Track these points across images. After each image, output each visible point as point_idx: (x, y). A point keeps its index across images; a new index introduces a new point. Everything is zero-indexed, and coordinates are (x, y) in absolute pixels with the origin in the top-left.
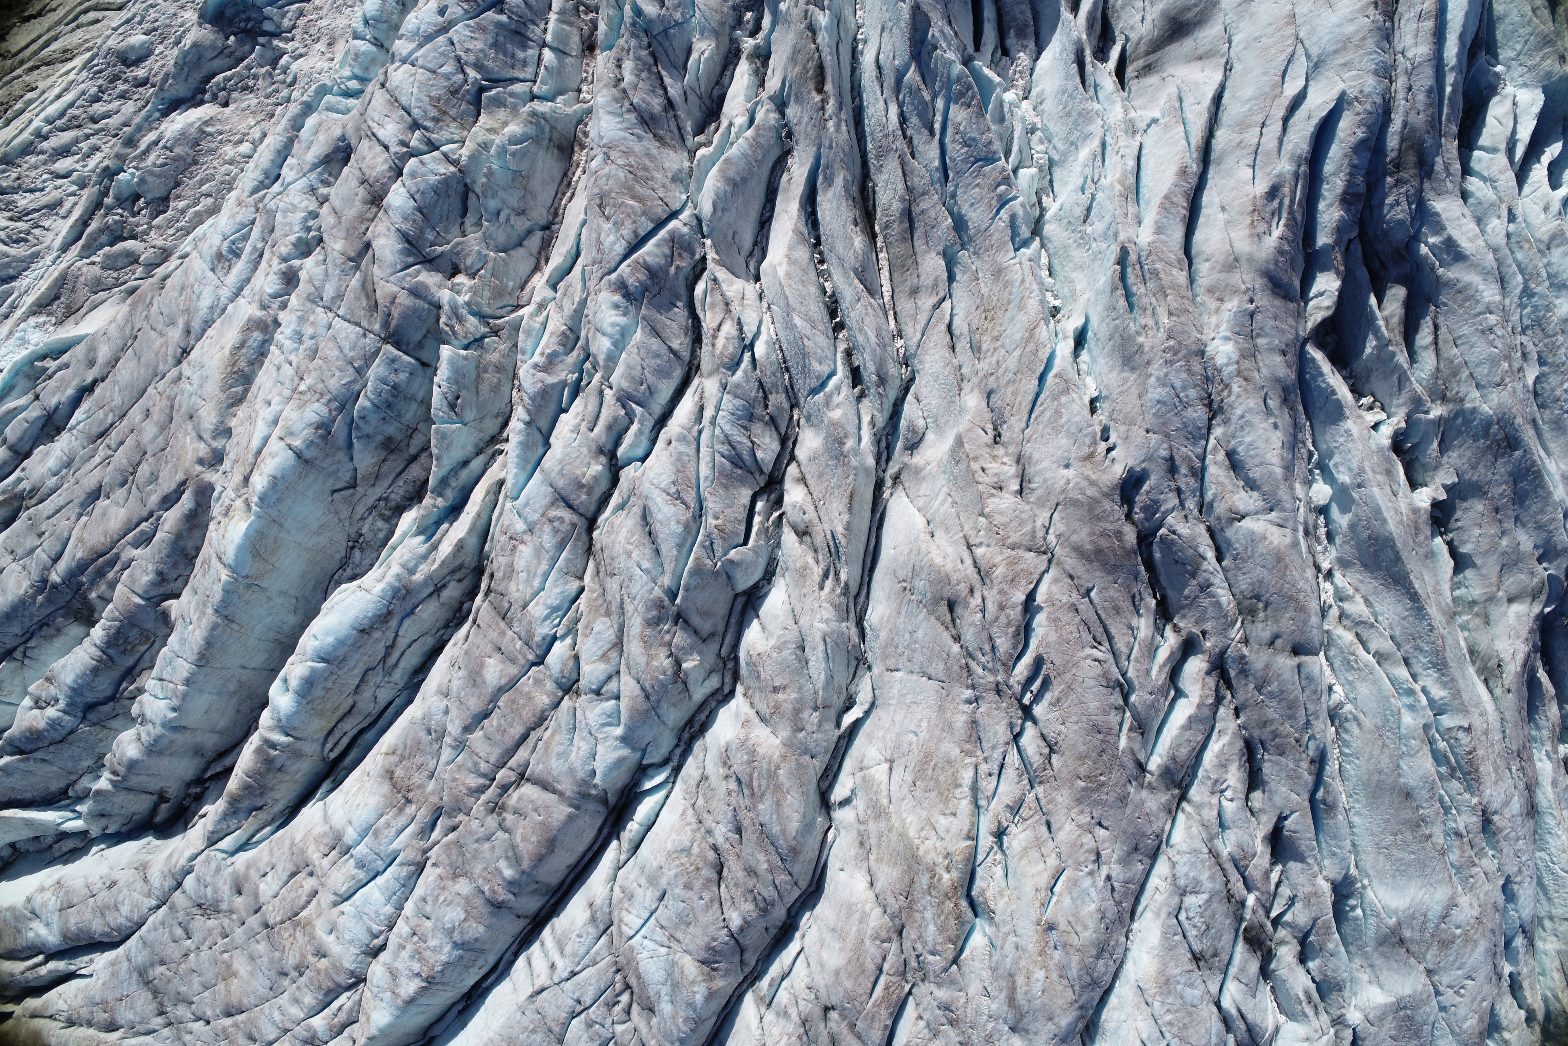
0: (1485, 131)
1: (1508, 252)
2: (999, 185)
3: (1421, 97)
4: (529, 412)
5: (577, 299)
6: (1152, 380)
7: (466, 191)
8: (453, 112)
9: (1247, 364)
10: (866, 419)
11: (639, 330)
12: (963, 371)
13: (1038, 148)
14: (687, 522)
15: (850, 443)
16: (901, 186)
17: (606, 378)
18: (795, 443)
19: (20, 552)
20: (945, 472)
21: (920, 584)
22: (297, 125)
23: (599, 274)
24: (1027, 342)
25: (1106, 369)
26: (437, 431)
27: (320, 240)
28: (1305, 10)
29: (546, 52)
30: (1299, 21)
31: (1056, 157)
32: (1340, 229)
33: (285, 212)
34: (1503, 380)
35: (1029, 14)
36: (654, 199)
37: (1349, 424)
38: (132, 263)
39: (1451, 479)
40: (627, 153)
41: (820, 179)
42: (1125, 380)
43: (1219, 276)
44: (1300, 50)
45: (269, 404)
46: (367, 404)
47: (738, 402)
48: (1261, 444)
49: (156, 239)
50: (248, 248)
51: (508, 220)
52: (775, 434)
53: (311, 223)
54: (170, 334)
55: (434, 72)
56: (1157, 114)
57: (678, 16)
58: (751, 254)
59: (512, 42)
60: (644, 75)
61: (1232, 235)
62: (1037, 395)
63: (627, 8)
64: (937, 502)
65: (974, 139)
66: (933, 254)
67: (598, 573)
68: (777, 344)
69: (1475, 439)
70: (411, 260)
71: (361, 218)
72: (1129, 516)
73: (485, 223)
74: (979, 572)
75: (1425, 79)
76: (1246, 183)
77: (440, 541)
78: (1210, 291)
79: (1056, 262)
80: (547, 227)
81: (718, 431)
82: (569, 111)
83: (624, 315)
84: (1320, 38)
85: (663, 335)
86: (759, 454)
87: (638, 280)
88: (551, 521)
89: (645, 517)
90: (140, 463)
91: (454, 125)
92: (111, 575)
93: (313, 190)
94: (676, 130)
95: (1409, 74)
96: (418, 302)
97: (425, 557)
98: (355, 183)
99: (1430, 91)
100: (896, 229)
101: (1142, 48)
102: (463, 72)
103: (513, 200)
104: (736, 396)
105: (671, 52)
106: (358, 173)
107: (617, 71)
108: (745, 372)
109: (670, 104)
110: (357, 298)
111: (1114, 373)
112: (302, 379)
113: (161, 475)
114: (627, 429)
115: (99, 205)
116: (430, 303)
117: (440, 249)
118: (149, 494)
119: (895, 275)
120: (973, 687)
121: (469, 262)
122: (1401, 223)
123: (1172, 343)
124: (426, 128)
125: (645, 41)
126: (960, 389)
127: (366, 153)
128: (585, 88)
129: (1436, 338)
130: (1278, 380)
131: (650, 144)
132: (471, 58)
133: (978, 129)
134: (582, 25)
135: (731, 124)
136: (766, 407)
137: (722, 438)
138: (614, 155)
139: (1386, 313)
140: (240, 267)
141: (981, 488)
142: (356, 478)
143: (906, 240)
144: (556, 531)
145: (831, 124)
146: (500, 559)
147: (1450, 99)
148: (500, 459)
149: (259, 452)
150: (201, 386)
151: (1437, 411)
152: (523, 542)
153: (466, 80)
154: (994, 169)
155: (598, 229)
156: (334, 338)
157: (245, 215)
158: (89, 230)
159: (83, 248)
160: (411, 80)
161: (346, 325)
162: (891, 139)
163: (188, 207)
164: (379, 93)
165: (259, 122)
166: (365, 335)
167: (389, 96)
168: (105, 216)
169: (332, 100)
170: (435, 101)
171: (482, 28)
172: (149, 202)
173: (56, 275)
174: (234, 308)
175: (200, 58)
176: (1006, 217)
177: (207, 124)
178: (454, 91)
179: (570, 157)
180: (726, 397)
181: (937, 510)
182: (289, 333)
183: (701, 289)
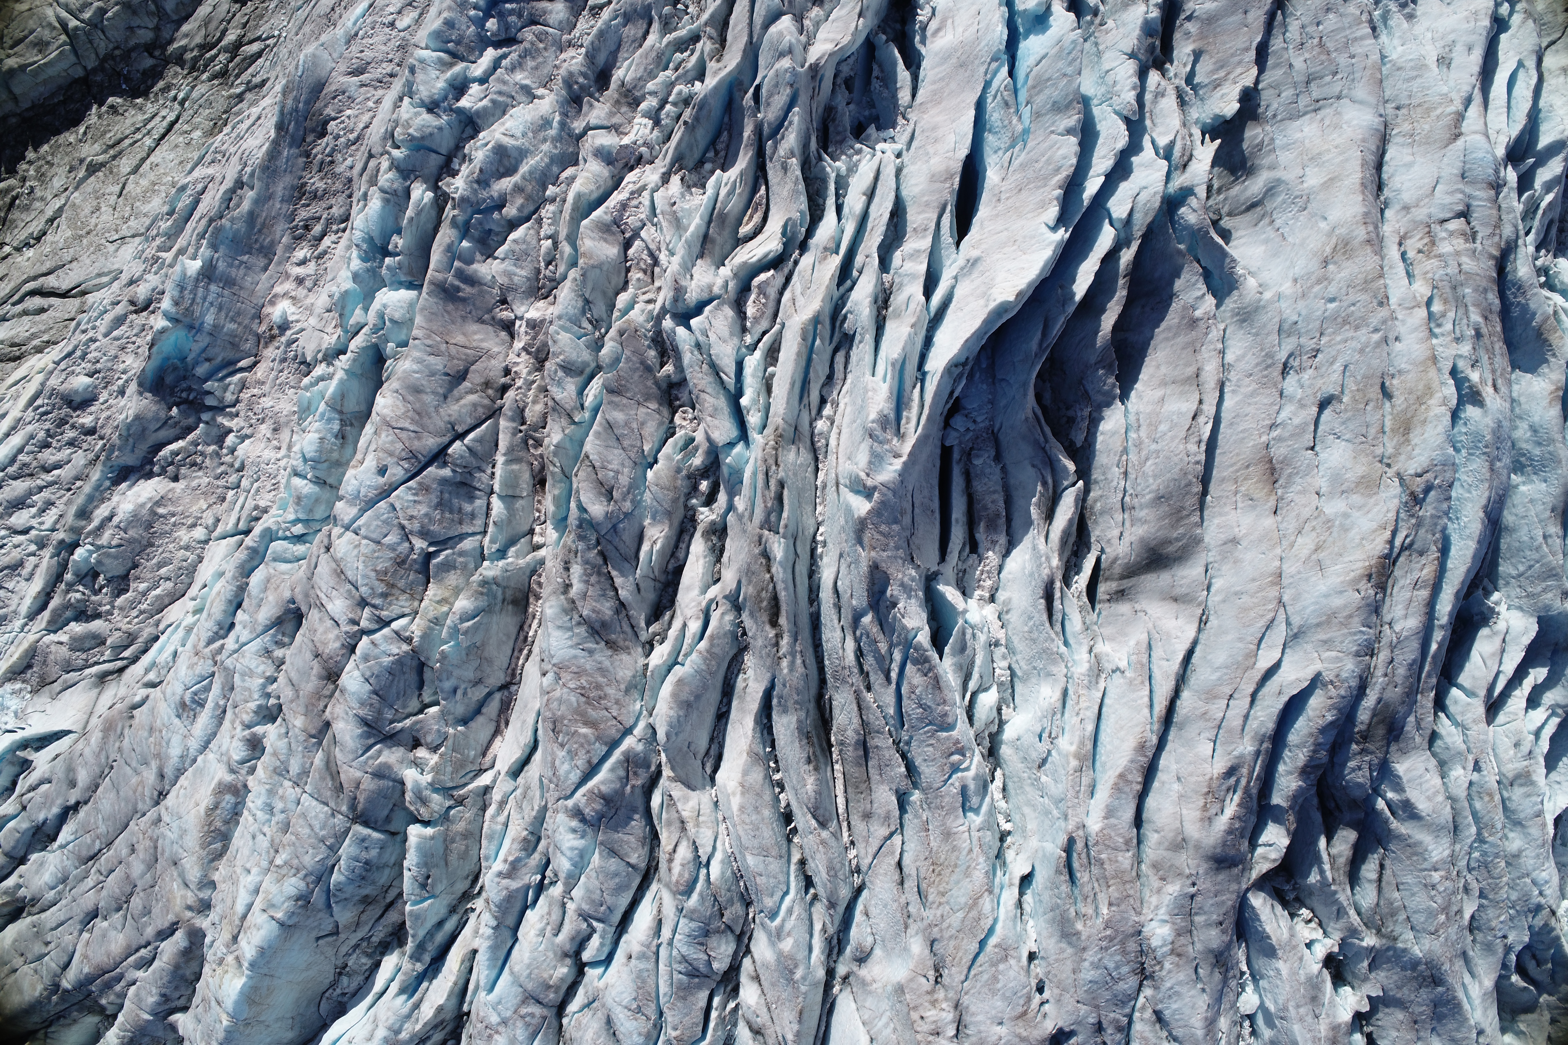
0: (1468, 667)
1: (1466, 804)
2: (952, 754)
3: (1401, 671)
4: (496, 918)
5: (536, 808)
6: (1086, 964)
7: (421, 667)
8: (401, 584)
9: (1183, 940)
10: (818, 927)
11: (596, 855)
12: (910, 908)
13: (1001, 665)
14: (649, 1032)
15: (799, 974)
16: (856, 721)
17: (568, 891)
18: (750, 939)
19: (29, 955)
20: (888, 1000)
22: (246, 571)
23: (556, 795)
24: (971, 909)
25: (1045, 933)
26: (411, 911)
27: (280, 707)
28: (1293, 570)
29: (494, 499)
30: (1285, 581)
31: (1019, 673)
32: (1296, 798)
33: (243, 675)
34: (1437, 931)
35: (1002, 504)
36: (607, 720)
37: (1280, 964)
38: (99, 645)
39: (1376, 992)
40: (578, 674)
41: (775, 702)
42: (1062, 951)
43: (1166, 854)
44: (1281, 616)
45: (249, 871)
47: (693, 925)
48: (1187, 1011)
49: (121, 621)
50: (209, 705)
51: (465, 694)
52: (731, 937)
53: (270, 689)
54: (145, 774)
55: (379, 543)
56: (1123, 664)
57: (627, 506)
58: (707, 753)
59: (458, 495)
60: (593, 579)
61: (1184, 812)
62: (977, 955)
63: (573, 505)
64: (880, 1024)
65: (931, 707)
66: (887, 790)
68: (731, 858)
69: (1404, 969)
70: (371, 741)
71: (318, 695)
73: (443, 701)
75: (1409, 653)
76: (1205, 761)
77: (421, 1000)
78: (1156, 866)
79: (1010, 786)
80: (505, 687)
81: (674, 953)
82: (522, 562)
83: (582, 837)
84: (1304, 608)
85: (622, 852)
86: (715, 965)
87: (593, 809)
88: (523, 1017)
89: (609, 1022)
90: (131, 894)
91: (403, 597)
93: (268, 652)
94: (628, 629)
95: (1392, 647)
96: (383, 783)
97: (409, 1016)
98: (309, 656)
99: (1411, 665)
100: (851, 753)
101: (1117, 570)
102: (407, 540)
103: (469, 674)
104: (692, 919)
105: (621, 546)
106: (310, 644)
107: (565, 575)
108: (701, 894)
109: (622, 606)
110: (322, 779)
112: (277, 851)
113: (154, 912)
114: (589, 937)
115: (59, 577)
116: (394, 781)
117: (399, 725)
118: (145, 925)
119: (849, 790)
121: (429, 739)
122: (1360, 785)
123: (1108, 932)
124: (374, 606)
125: (593, 539)
126: (906, 927)
127: (317, 625)
128: (537, 529)
129: (1381, 875)
130: (1211, 951)
131: (603, 655)
132: (416, 526)
133: (935, 700)
135: (685, 625)
136: (722, 915)
137: (679, 958)
138: (566, 676)
139: (1334, 851)
140: (204, 718)
141: (920, 1036)
142: (336, 927)
143: (860, 764)
144: (528, 1025)
145: (785, 663)
147: (1434, 657)
148: (473, 917)
149: (244, 918)
150: (181, 837)
151: (1370, 940)
152: (497, 1032)
153: (412, 549)
154: (948, 738)
155: (553, 754)
156: (304, 815)
157: (204, 667)
158: (53, 604)
159: (49, 622)
160: (355, 552)
161: (315, 803)
162: (847, 672)
163: (149, 589)
164: (324, 558)
165: (210, 506)
166: (333, 815)
167: (334, 565)
168: (67, 592)
169: (279, 549)
170: (381, 575)
171: (424, 488)
172: (109, 581)
173: (25, 645)
174: (204, 761)
175: (144, 430)
176: (957, 784)
177: (158, 503)
178: (401, 562)
179: (526, 610)
180: (683, 921)
181: (880, 1032)
182: (259, 802)
183: (656, 800)
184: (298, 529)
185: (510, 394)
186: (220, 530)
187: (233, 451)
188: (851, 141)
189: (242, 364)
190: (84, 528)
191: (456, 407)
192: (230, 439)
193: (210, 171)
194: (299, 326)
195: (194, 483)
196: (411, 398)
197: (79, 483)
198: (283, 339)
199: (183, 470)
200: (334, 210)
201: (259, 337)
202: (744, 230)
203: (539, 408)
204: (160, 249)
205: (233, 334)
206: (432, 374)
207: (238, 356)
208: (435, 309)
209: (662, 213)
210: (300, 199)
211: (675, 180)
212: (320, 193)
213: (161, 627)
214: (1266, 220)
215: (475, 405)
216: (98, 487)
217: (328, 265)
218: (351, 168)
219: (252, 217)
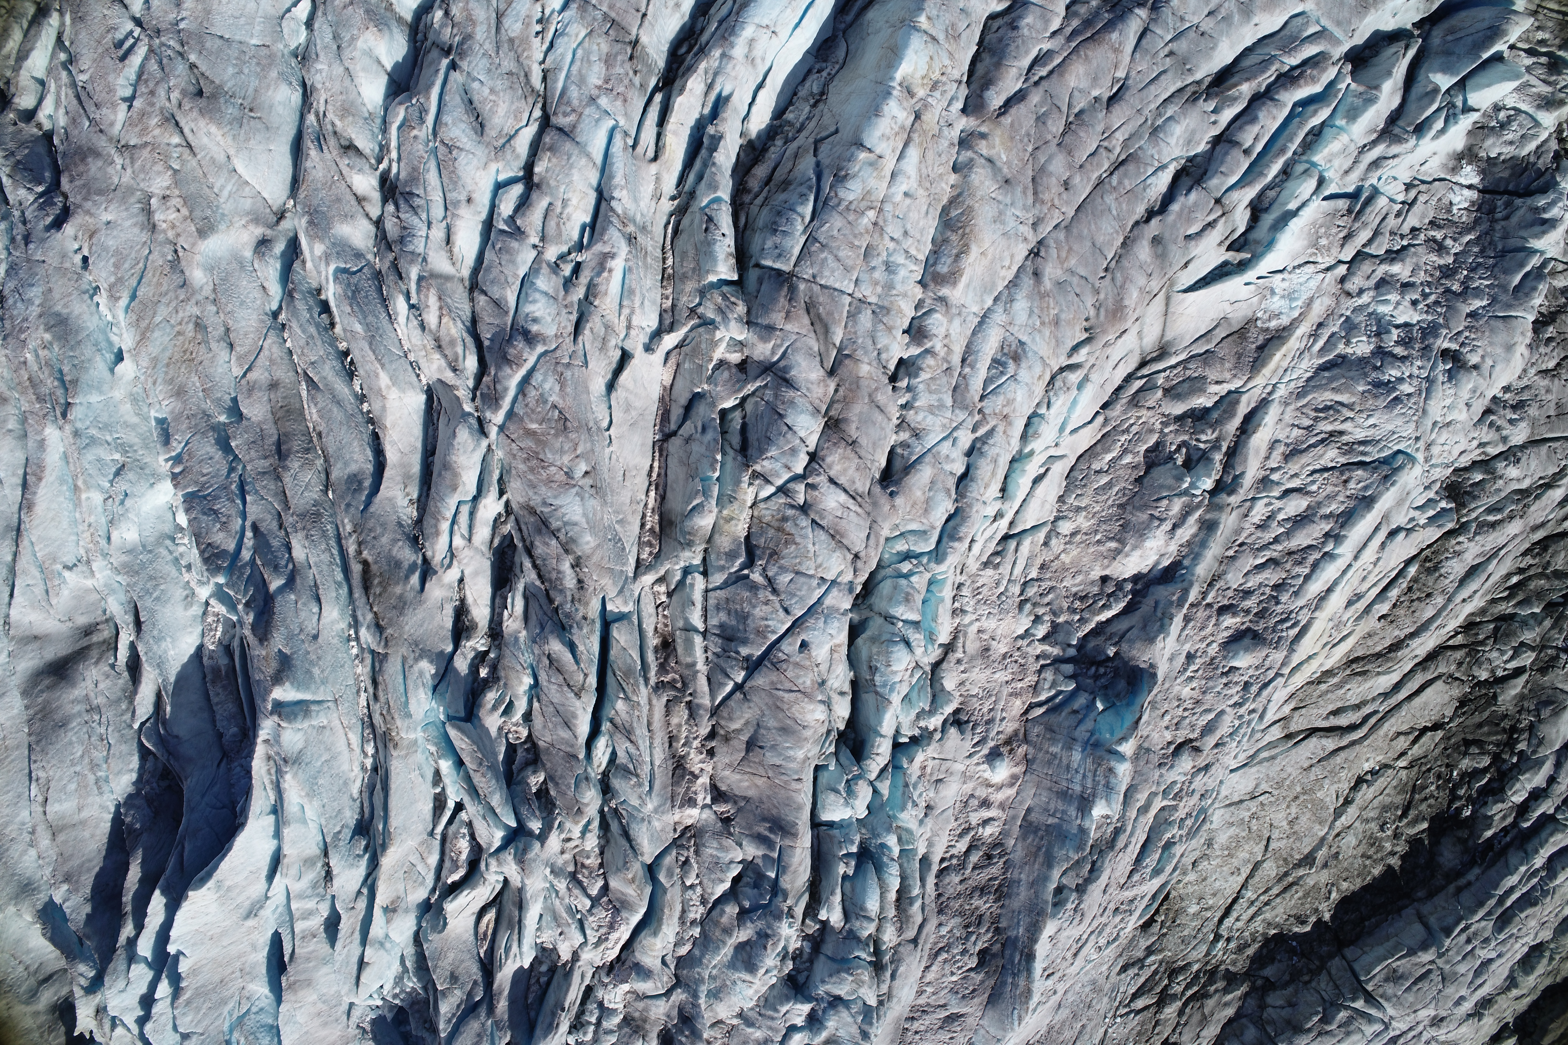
2: (181, 473)
4: (612, 210)
5: (587, 332)
6: (39, 301)
7: (743, 449)
8: (771, 533)
10: (310, 268)
12: (213, 310)
16: (288, 481)
17: (540, 256)
18: (376, 238)
19: (1192, 34)
20: (223, 215)
21: (231, 111)
24: (147, 328)
25: (86, 317)
27: (893, 378)
29: (701, 627)
33: (942, 407)
35: (212, 693)
36: (519, 439)
38: (1172, 389)
40: (550, 481)
41: (367, 483)
42: (65, 306)
45: (906, 194)
46: (800, 209)
47: (410, 248)
49: (1150, 417)
51: (697, 428)
52: (387, 235)
53: (907, 397)
54: (1059, 272)
55: (797, 573)
56: (67, 574)
57: (538, 650)
59: (732, 628)
60: (554, 575)
62: (139, 283)
64: (229, 188)
65: (205, 514)
66: (254, 419)
67: (526, 75)
68: (391, 315)
70: (782, 364)
71: (847, 402)
72: (66, 197)
73: (715, 416)
74: (177, 124)
77: (706, 94)
80: (667, 437)
81: (424, 216)
82: (669, 566)
83: (527, 316)
85: (492, 305)
86: (395, 211)
87: (515, 347)
88: (574, 111)
89: (483, 128)
90: (1063, 134)
91: (767, 519)
92: (1075, 23)
93: (916, 435)
94: (523, 528)
96: (764, 321)
97: (716, 74)
98: (863, 441)
100: (296, 445)
101: (95, 655)
102: (769, 580)
103: (694, 449)
104: (413, 253)
105: (538, 610)
106: (862, 453)
107: (581, 575)
108: (411, 280)
109: (530, 553)
110: (830, 314)
111: (76, 312)
112: (875, 224)
113: (1032, 122)
114: (517, 210)
115: (1232, 454)
116: (756, 325)
117: (758, 384)
118: (1042, 103)
120: (179, 32)
121: (726, 374)
123: (24, 336)
124: (792, 507)
125: (560, 615)
126: (214, 290)
127: (857, 476)
128: (664, 598)
131: (536, 501)
132: (762, 595)
133: (199, 522)
134: (677, 667)
137: (420, 211)
138: (561, 477)
140: (989, 349)
141: (177, 192)
142: (816, 150)
143: (286, 435)
144: (569, 103)
145: (349, 527)
146: (622, 71)
148: (670, 193)
149: (906, 145)
150: (1001, 214)
152: (599, 88)
153: (764, 570)
154: (185, 487)
155: (563, 398)
156: (847, 269)
157: (994, 405)
158: (1237, 421)
159: (1237, 402)
160: (819, 560)
161: (837, 286)
162: (299, 525)
163: (1120, 457)
164: (858, 545)
165: (1057, 558)
166: (814, 277)
167: (845, 541)
168: (1218, 440)
169: (922, 544)
170: (790, 540)
171: (761, 633)
172: (1170, 458)
173: (1267, 371)
174: (983, 301)
175: (1145, 627)
176: (175, 444)
177: (1117, 552)
178: (774, 555)
179: (661, 516)
180: (420, 249)
181: (227, 180)
182: (902, 273)
183: (471, 363)
184: (905, 567)
185: (704, 731)
186: (1041, 535)
187: (1037, 619)
188: (404, 1005)
189: (1040, 711)
190: (1207, 511)
191: (747, 716)
192: (1041, 631)
193: (1128, 894)
194: (975, 760)
195: (1079, 579)
196: (788, 722)
197: (1231, 553)
198: (992, 744)
199: (1095, 590)
200: (957, 879)
201: (1026, 740)
202: (491, 915)
203: (675, 721)
204: (1175, 808)
205: (1053, 741)
206: (773, 747)
207: (1046, 719)
208: (787, 809)
209: (569, 925)
210: (1000, 885)
211: (565, 955)
212: (977, 894)
213: (1100, 419)
214: (32, 969)
215: (731, 719)
216: (1197, 558)
217: (955, 824)
218: (940, 925)
219: (1049, 863)
